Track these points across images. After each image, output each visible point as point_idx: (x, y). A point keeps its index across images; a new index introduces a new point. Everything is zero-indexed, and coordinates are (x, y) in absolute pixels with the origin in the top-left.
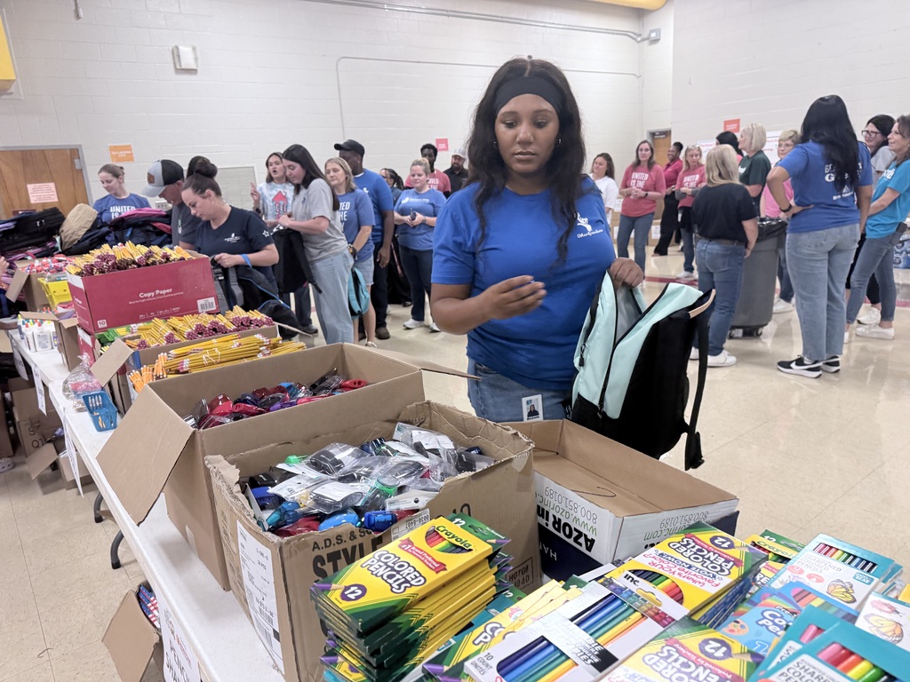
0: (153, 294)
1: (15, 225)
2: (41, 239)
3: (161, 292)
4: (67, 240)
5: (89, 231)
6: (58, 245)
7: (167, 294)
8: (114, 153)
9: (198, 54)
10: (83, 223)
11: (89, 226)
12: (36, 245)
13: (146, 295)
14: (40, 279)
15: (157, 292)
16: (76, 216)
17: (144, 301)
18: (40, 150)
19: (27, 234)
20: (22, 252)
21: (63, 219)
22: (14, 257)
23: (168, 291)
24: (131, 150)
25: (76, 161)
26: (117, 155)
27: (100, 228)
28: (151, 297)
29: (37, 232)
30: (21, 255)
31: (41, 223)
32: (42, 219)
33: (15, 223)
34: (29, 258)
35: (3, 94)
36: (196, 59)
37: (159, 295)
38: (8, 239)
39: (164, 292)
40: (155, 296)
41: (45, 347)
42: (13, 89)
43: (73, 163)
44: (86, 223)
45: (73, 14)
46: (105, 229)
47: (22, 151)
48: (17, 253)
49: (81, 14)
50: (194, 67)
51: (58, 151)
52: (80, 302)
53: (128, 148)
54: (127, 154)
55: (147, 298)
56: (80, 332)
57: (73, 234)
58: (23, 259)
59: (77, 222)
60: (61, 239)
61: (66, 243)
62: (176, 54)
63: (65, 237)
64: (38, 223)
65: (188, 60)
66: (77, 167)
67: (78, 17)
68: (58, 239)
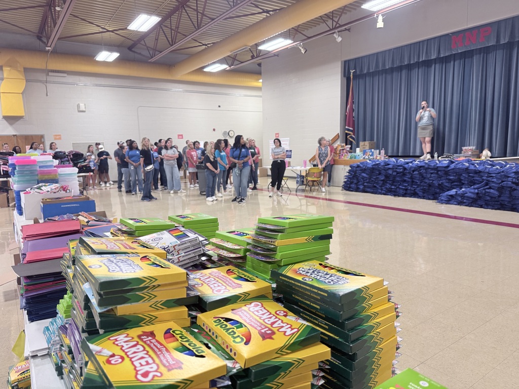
8: (54, 137)
9: (86, 106)
25: (42, 139)
35: (21, 119)
36: (85, 108)
42: (25, 117)
43: (41, 140)
45: (46, 95)
49: (48, 94)
50: (84, 110)
51: (37, 136)
53: (60, 135)
54: (59, 137)
62: (78, 106)
65: (82, 108)
66: (43, 141)
67: (47, 95)
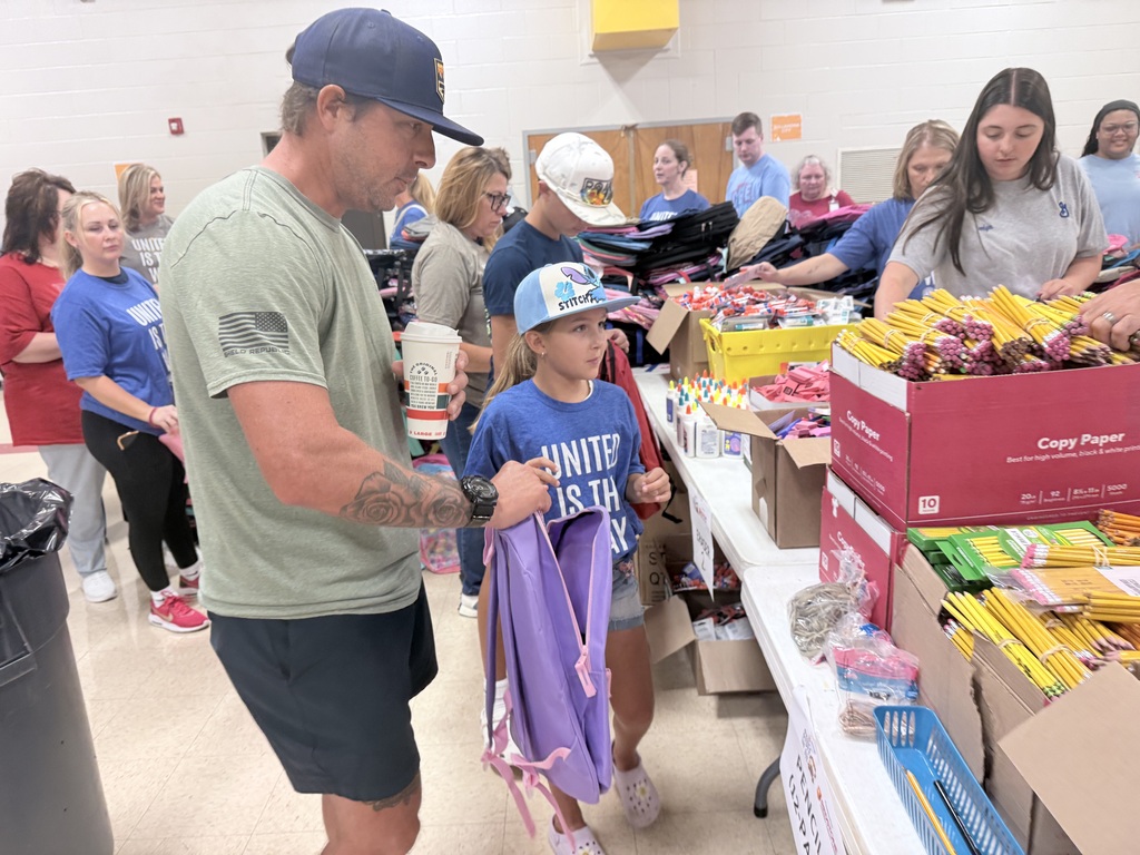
0: (1073, 443)
1: (673, 228)
2: (703, 252)
3: (1096, 440)
4: (737, 255)
5: (772, 241)
6: (723, 262)
7: (1108, 445)
8: (776, 127)
10: (766, 227)
11: (772, 233)
12: (695, 261)
13: (1054, 444)
14: (702, 321)
15: (1086, 438)
16: (757, 217)
17: (1044, 458)
18: (687, 126)
19: (683, 244)
20: (673, 270)
21: (734, 221)
22: (661, 278)
23: (1113, 438)
24: (799, 122)
26: (780, 130)
27: (787, 237)
28: (1065, 450)
29: (699, 240)
30: (670, 276)
31: (707, 226)
32: (710, 219)
33: (673, 224)
34: (682, 281)
35: (657, 52)
37: (1089, 446)
38: (659, 250)
39: (1104, 439)
40: (1078, 447)
41: (709, 452)
42: (670, 45)
43: (723, 143)
44: (769, 229)
46: (796, 239)
47: (667, 128)
48: (667, 272)
52: (876, 436)
53: (796, 119)
54: (793, 129)
55: (1056, 451)
56: (833, 485)
57: (748, 245)
58: (673, 282)
59: (756, 226)
60: (729, 254)
61: (734, 259)
63: (736, 250)
64: (703, 225)
68: (724, 252)
